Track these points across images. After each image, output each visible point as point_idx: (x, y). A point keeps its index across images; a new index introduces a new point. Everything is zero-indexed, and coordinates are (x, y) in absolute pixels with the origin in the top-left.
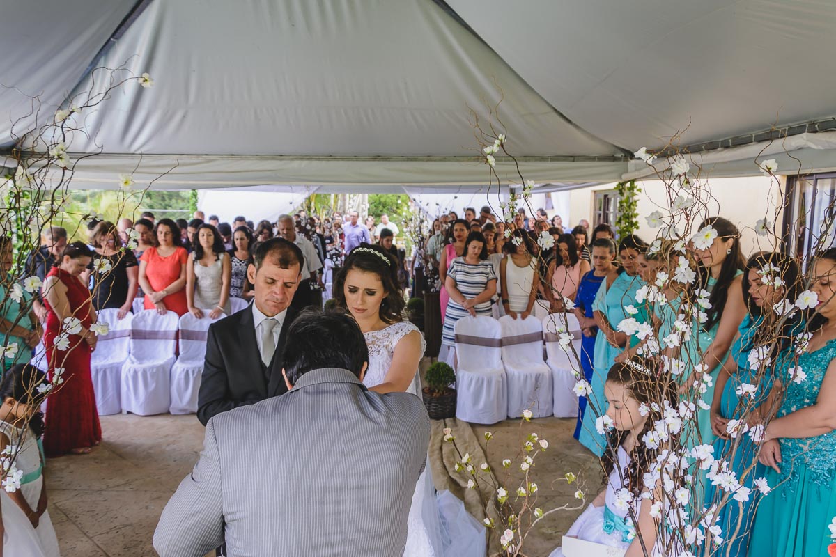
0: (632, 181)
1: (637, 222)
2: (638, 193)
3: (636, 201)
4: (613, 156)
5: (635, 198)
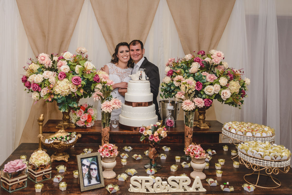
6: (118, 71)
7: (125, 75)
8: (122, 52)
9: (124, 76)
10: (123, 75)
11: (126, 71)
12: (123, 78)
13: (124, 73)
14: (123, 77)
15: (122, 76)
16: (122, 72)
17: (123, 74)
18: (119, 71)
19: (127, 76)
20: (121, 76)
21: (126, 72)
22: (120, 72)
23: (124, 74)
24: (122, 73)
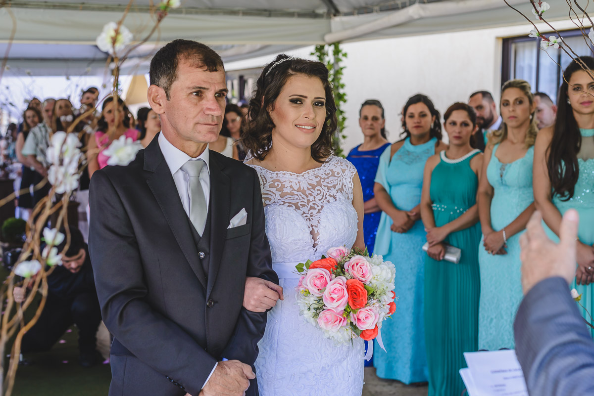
0: (336, 44)
1: (344, 94)
2: (344, 58)
3: (342, 69)
4: (314, 12)
5: (341, 64)
6: (283, 186)
7: (320, 197)
8: (297, 101)
9: (317, 202)
10: (311, 198)
11: (316, 177)
12: (314, 212)
13: (314, 187)
14: (311, 208)
15: (309, 201)
16: (304, 186)
17: (308, 192)
18: (287, 184)
19: (328, 198)
20: (303, 206)
21: (319, 183)
22: (296, 188)
23: (316, 192)
24: (304, 192)
